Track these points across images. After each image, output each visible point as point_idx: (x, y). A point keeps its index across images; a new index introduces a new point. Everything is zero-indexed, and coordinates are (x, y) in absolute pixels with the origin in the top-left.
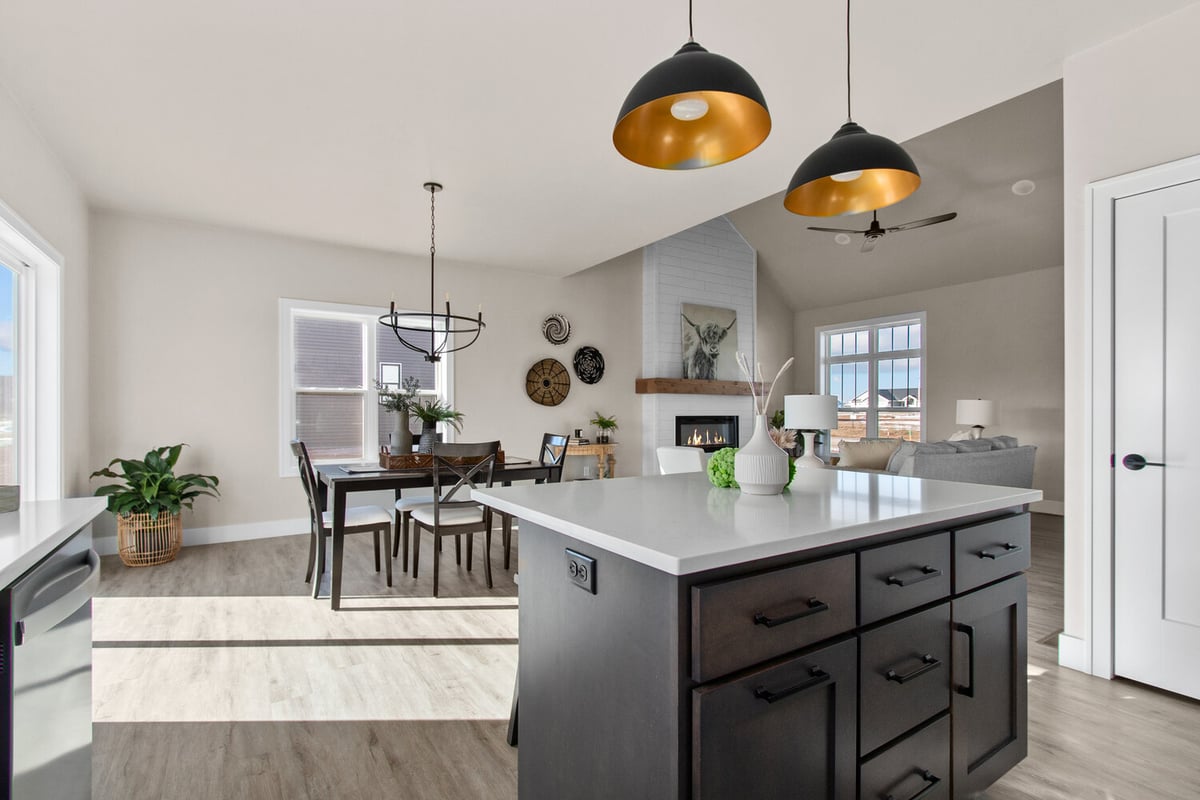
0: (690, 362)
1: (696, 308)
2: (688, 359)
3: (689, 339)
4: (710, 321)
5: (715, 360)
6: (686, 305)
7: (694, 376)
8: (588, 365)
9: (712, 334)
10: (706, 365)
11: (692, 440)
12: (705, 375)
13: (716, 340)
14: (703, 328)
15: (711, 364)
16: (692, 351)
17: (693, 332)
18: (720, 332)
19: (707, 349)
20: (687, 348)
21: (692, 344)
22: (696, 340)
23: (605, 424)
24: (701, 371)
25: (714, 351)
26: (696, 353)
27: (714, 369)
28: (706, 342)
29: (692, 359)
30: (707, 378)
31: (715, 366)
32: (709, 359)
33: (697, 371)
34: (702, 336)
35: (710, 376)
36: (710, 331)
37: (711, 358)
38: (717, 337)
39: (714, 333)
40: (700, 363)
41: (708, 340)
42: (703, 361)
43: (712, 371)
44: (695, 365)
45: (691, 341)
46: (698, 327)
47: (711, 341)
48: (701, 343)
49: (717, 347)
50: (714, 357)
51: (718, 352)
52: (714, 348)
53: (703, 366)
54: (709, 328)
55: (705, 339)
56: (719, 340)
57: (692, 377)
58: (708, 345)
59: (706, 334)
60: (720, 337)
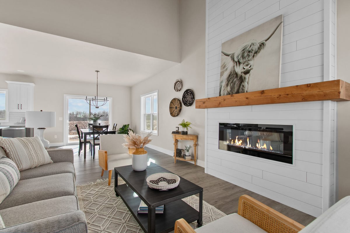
0: (224, 84)
1: (232, 41)
2: (222, 82)
4: (244, 45)
5: (247, 76)
6: (225, 43)
7: (226, 94)
8: (189, 98)
9: (246, 54)
10: (237, 82)
11: (234, 142)
12: (236, 90)
13: (251, 57)
14: (238, 52)
17: (228, 60)
18: (255, 48)
19: (239, 70)
21: (227, 69)
22: (230, 65)
23: (185, 125)
24: (232, 88)
25: (247, 68)
26: (229, 75)
27: (245, 84)
28: (240, 63)
29: (225, 81)
30: (238, 92)
31: (247, 80)
32: (241, 77)
33: (229, 89)
34: (236, 60)
35: (241, 90)
36: (244, 53)
37: (243, 75)
38: (251, 54)
39: (249, 52)
40: (232, 82)
41: (241, 61)
42: (235, 80)
43: (243, 86)
44: (227, 85)
45: (226, 68)
46: (233, 54)
47: (244, 60)
48: (234, 67)
49: (251, 63)
50: (247, 72)
51: (252, 67)
52: (247, 65)
53: (234, 84)
54: (243, 50)
55: (239, 61)
56: (254, 56)
57: (224, 95)
58: (241, 65)
59: (240, 57)
60: (256, 53)
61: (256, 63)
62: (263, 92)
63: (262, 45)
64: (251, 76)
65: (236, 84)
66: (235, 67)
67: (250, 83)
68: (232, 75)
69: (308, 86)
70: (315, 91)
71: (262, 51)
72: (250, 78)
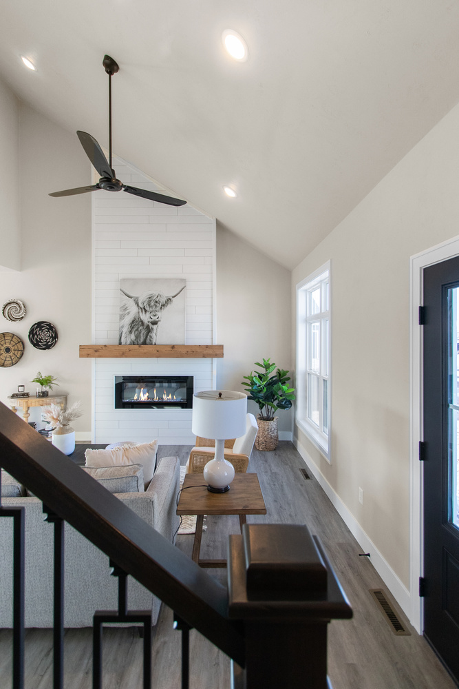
0: (126, 329)
1: (135, 281)
2: (122, 327)
3: (125, 309)
4: (151, 292)
5: (155, 327)
6: (124, 280)
7: (128, 342)
8: (44, 335)
9: (152, 304)
10: (143, 332)
11: (138, 397)
12: (142, 340)
13: (158, 308)
14: (143, 298)
15: (149, 330)
16: (128, 320)
17: (131, 303)
18: (163, 300)
19: (146, 318)
20: (122, 317)
21: (129, 313)
23: (42, 382)
24: (137, 337)
25: (154, 318)
26: (133, 321)
27: (153, 335)
28: (146, 311)
29: (127, 327)
30: (144, 343)
31: (155, 331)
32: (148, 326)
33: (133, 337)
34: (141, 306)
35: (148, 341)
36: (150, 301)
37: (150, 325)
38: (159, 306)
39: (156, 302)
40: (137, 330)
41: (147, 308)
42: (141, 328)
43: (151, 337)
44: (131, 332)
45: (127, 311)
46: (137, 298)
47: (151, 309)
48: (139, 313)
49: (159, 314)
50: (155, 323)
51: (159, 319)
52: (155, 316)
53: (140, 332)
54: (150, 298)
55: (144, 309)
56: (161, 308)
57: (126, 342)
58: (148, 313)
59: (145, 304)
60: (163, 305)
61: (164, 316)
62: (173, 347)
63: (169, 300)
64: (159, 327)
65: (142, 333)
66: (141, 313)
67: (158, 334)
68: (137, 322)
69: (207, 347)
70: (210, 351)
71: (169, 307)
72: (158, 330)
